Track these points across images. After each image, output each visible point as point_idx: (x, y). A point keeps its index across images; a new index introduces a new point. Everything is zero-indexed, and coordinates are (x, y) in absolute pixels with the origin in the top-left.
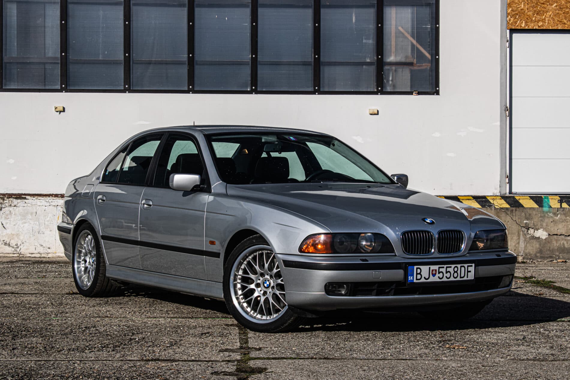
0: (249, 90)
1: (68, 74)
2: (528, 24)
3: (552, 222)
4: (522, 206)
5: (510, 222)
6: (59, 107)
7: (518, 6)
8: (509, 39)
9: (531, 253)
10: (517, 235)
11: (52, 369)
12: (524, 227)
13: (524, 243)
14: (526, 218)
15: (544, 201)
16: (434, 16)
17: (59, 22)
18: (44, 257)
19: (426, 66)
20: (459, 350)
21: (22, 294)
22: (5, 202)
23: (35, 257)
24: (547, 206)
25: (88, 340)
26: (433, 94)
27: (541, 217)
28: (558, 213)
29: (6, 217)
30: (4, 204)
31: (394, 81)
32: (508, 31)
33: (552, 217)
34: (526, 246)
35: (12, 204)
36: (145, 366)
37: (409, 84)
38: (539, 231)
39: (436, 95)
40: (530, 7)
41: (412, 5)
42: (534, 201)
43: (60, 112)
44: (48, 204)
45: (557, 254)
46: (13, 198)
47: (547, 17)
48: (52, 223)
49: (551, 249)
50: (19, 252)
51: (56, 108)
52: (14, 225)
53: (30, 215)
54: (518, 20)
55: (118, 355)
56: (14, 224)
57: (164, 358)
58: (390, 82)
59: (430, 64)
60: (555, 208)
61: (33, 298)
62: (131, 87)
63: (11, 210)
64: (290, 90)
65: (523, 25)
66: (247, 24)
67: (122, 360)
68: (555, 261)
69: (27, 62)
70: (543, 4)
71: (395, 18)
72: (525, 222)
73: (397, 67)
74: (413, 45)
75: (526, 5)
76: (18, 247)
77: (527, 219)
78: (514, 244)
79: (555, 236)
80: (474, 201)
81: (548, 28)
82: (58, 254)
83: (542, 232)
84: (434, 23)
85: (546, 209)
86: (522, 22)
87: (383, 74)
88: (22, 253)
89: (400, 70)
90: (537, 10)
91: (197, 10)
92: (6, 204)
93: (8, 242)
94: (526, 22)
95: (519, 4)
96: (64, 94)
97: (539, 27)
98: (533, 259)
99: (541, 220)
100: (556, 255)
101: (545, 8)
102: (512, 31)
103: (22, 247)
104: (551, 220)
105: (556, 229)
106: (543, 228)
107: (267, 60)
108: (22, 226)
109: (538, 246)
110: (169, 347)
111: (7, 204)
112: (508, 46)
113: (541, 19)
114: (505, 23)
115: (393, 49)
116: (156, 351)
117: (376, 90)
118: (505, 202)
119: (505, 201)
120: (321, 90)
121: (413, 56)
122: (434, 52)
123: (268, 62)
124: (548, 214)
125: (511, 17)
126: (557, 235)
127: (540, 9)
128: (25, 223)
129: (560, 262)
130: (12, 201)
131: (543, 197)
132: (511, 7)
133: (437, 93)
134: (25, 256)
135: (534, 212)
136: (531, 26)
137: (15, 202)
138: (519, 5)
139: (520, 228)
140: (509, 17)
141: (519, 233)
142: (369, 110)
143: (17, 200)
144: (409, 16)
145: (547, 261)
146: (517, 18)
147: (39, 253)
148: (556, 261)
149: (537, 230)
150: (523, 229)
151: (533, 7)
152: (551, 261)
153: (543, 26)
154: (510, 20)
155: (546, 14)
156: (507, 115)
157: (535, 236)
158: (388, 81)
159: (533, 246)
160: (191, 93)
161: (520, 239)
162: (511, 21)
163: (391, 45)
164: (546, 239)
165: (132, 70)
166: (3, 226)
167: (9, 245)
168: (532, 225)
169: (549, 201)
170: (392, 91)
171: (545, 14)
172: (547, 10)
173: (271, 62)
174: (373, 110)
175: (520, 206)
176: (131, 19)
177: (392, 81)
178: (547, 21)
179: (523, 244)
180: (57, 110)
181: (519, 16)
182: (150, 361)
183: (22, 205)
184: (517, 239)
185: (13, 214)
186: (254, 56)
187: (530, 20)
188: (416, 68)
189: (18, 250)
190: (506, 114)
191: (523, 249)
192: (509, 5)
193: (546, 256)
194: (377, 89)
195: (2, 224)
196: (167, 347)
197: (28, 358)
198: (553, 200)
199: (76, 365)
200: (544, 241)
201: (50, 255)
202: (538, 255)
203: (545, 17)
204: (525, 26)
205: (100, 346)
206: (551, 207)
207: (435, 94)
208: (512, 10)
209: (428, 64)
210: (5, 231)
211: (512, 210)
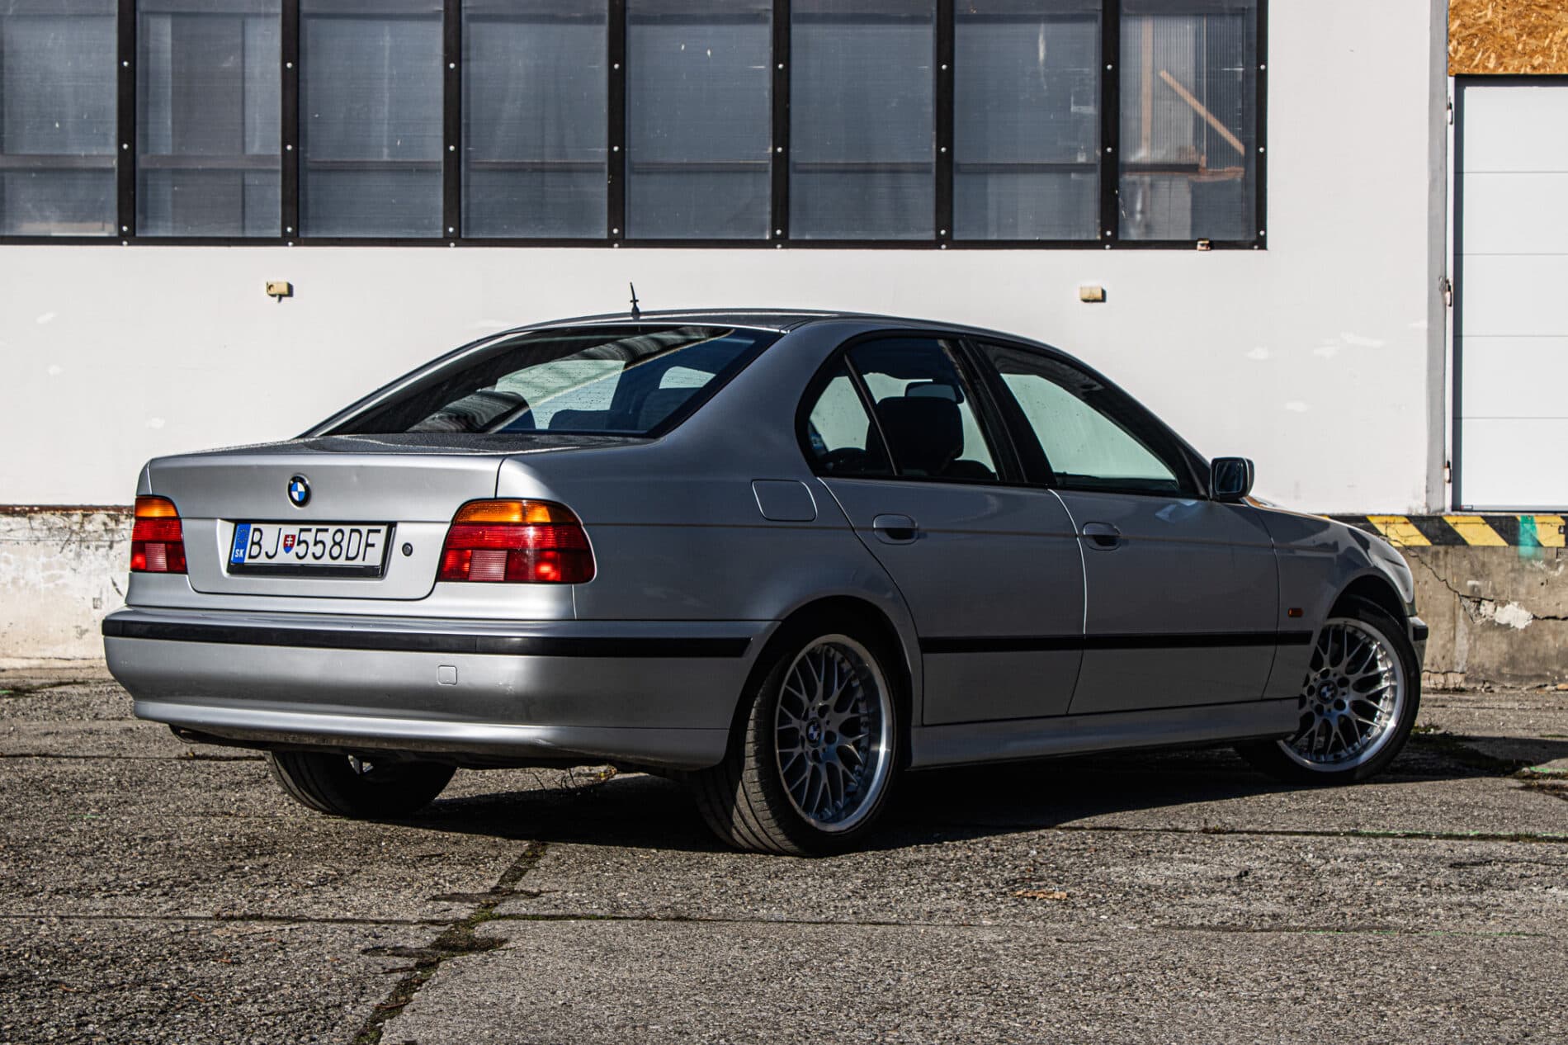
0: (768, 237)
1: (301, 198)
2: (1505, 60)
3: (1542, 584)
4: (1464, 542)
5: (1430, 583)
6: (278, 283)
7: (1479, 14)
8: (1453, 101)
9: (1487, 665)
10: (1451, 618)
12: (1468, 597)
13: (1469, 640)
14: (1473, 574)
15: (1522, 530)
16: (1254, 41)
17: (278, 65)
19: (1234, 173)
22: (121, 526)
24: (1529, 541)
26: (1251, 248)
27: (1513, 570)
28: (1558, 560)
29: (124, 566)
30: (117, 531)
31: (1149, 215)
32: (1451, 81)
33: (1542, 571)
34: (1472, 649)
37: (1188, 220)
38: (1507, 607)
39: (1259, 249)
40: (1510, 16)
41: (1197, 14)
42: (1495, 528)
43: (281, 296)
45: (1557, 668)
47: (1556, 43)
49: (1540, 654)
51: (270, 287)
54: (1479, 51)
57: (275, 913)
58: (1138, 217)
59: (1242, 169)
60: (1551, 547)
62: (463, 231)
64: (874, 239)
65: (1491, 64)
66: (763, 67)
68: (1548, 688)
69: (197, 169)
70: (1546, 7)
71: (1150, 49)
72: (1470, 583)
73: (1155, 175)
74: (1198, 119)
75: (1500, 10)
77: (1477, 576)
78: (1441, 642)
79: (1551, 622)
81: (1559, 72)
83: (1516, 609)
84: (1255, 62)
85: (1526, 550)
86: (1489, 57)
87: (1117, 196)
89: (1164, 184)
90: (1530, 25)
91: (634, 31)
92: (124, 532)
94: (1499, 57)
95: (1482, 7)
96: (290, 251)
97: (1534, 68)
98: (1490, 682)
99: (1514, 580)
100: (1553, 672)
101: (1551, 19)
102: (1463, 80)
104: (1540, 579)
105: (1554, 604)
106: (1519, 600)
107: (814, 161)
109: (1504, 647)
110: (312, 887)
111: (126, 534)
112: (1449, 120)
113: (1539, 49)
114: (1443, 58)
115: (1146, 130)
117: (1099, 237)
118: (1417, 532)
119: (1419, 528)
120: (956, 237)
121: (1198, 148)
122: (1254, 136)
123: (816, 164)
124: (1533, 562)
125: (1459, 44)
126: (1555, 618)
127: (1537, 23)
129: (1563, 690)
131: (1519, 519)
132: (1458, 16)
133: (1261, 244)
135: (1495, 557)
136: (1513, 67)
138: (1480, 11)
139: (1457, 599)
140: (1454, 43)
141: (1454, 614)
142: (1081, 288)
144: (1190, 41)
145: (1528, 687)
146: (1475, 44)
148: (1553, 688)
149: (1503, 604)
150: (1467, 602)
151: (1519, 16)
152: (1540, 687)
153: (1545, 67)
154: (1456, 51)
155: (1554, 34)
156: (1448, 302)
157: (1497, 620)
158: (1132, 213)
159: (1491, 649)
160: (616, 245)
161: (1457, 630)
162: (1460, 54)
163: (1139, 119)
164: (1526, 630)
165: (467, 186)
166: (117, 590)
168: (1489, 591)
169: (1534, 528)
170: (1143, 238)
171: (1550, 35)
172: (1556, 24)
173: (825, 164)
174: (1091, 288)
175: (1459, 541)
176: (463, 57)
177: (1142, 212)
178: (1555, 54)
179: (1465, 641)
180: (273, 291)
181: (1482, 40)
182: (234, 920)
184: (1450, 630)
186: (780, 150)
187: (1510, 51)
188: (1205, 178)
190: (1445, 299)
191: (1466, 655)
192: (1455, 12)
193: (1527, 673)
194: (1103, 234)
195: (115, 584)
198: (1545, 526)
200: (1521, 635)
202: (1505, 670)
203: (1551, 41)
204: (1496, 68)
206: (1539, 545)
207: (1256, 247)
208: (1463, 26)
209: (1238, 169)
211: (1437, 554)
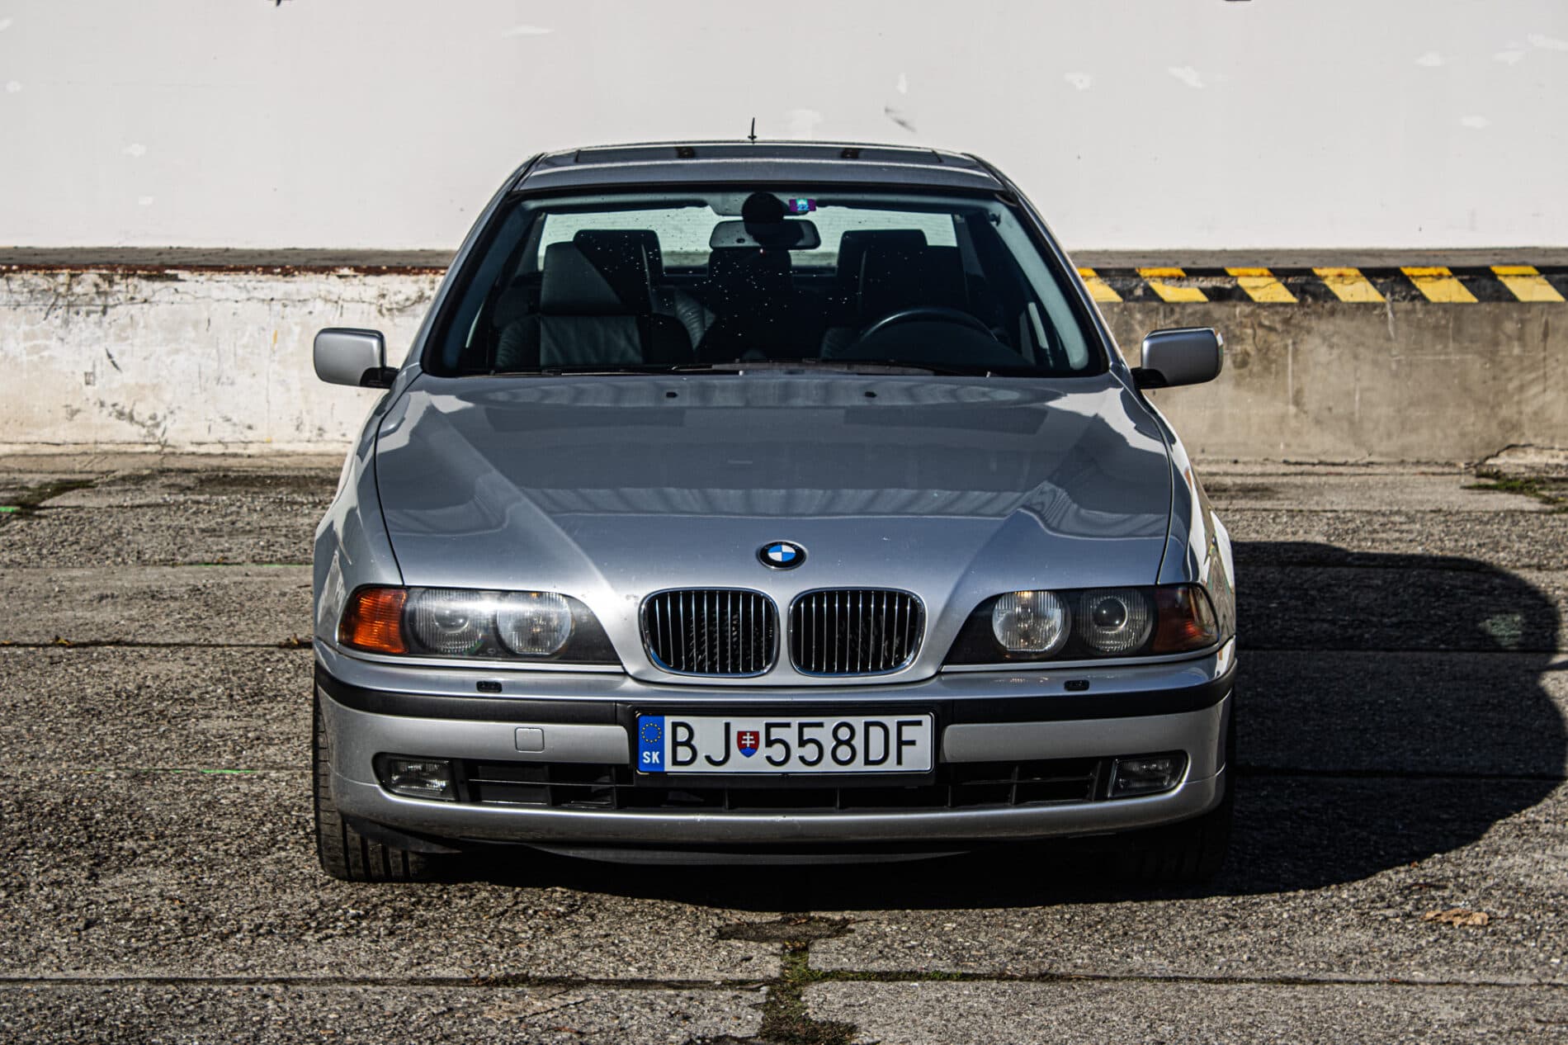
11: (196, 1024)
18: (235, 455)
20: (1467, 933)
21: (145, 645)
22: (116, 288)
23: (208, 455)
25: (318, 883)
29: (119, 335)
30: (113, 294)
35: (137, 296)
36: (482, 1013)
44: (244, 295)
46: (140, 276)
48: (256, 351)
50: (162, 440)
52: (145, 359)
53: (190, 329)
55: (403, 957)
56: (145, 354)
57: (543, 972)
61: (177, 668)
63: (133, 312)
67: (413, 981)
76: (157, 425)
80: (1541, 279)
82: (276, 446)
88: (170, 442)
92: (119, 295)
93: (127, 410)
103: (168, 423)
108: (169, 361)
110: (564, 915)
111: (121, 297)
116: (523, 935)
128: (177, 351)
130: (136, 287)
134: (178, 451)
137: (147, 288)
143: (150, 283)
147: (220, 442)
166: (113, 363)
167: (131, 418)
182: (498, 985)
183: (166, 299)
185: (142, 324)
189: (158, 432)
195: (110, 356)
196: (558, 916)
197: (129, 969)
199: (270, 1004)
201: (253, 449)
205: (352, 912)
210: (118, 376)
